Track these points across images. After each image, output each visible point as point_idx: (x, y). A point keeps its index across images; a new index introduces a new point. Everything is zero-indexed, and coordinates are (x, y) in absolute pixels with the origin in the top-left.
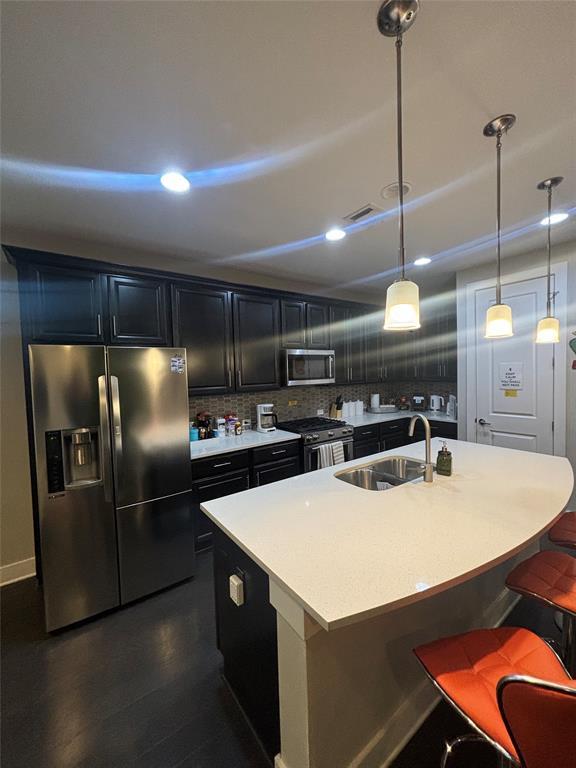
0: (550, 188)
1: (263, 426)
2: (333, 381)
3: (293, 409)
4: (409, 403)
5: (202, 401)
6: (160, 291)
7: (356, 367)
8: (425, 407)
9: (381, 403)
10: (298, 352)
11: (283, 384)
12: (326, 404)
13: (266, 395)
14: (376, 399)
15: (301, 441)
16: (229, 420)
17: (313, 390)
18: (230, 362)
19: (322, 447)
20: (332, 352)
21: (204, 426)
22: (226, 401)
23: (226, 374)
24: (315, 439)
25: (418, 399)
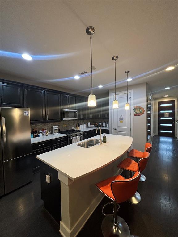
0: (127, 73)
1: (55, 133)
2: (77, 119)
3: (65, 127)
4: (98, 125)
5: (34, 125)
6: (19, 89)
7: (83, 115)
8: (102, 126)
9: (90, 125)
10: (66, 110)
11: (62, 120)
12: (75, 125)
13: (56, 123)
14: (89, 123)
15: (67, 136)
16: (43, 131)
17: (71, 121)
18: (44, 113)
19: (74, 138)
20: (77, 110)
21: (35, 133)
22: (42, 125)
23: (43, 117)
24: (72, 136)
25: (100, 124)
